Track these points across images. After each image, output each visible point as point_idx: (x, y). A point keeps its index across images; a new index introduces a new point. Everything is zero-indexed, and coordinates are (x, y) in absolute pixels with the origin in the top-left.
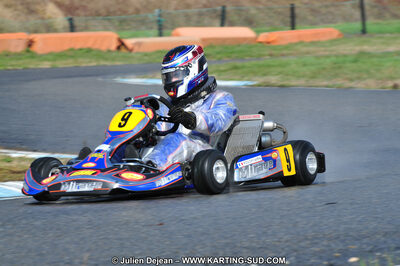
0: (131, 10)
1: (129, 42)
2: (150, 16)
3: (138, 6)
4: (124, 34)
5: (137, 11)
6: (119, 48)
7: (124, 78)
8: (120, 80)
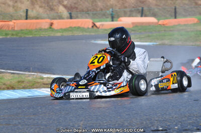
0: (98, 9)
1: (98, 24)
2: (108, 12)
3: (102, 7)
4: (95, 20)
5: (102, 10)
6: (93, 27)
7: (95, 41)
8: (93, 41)
